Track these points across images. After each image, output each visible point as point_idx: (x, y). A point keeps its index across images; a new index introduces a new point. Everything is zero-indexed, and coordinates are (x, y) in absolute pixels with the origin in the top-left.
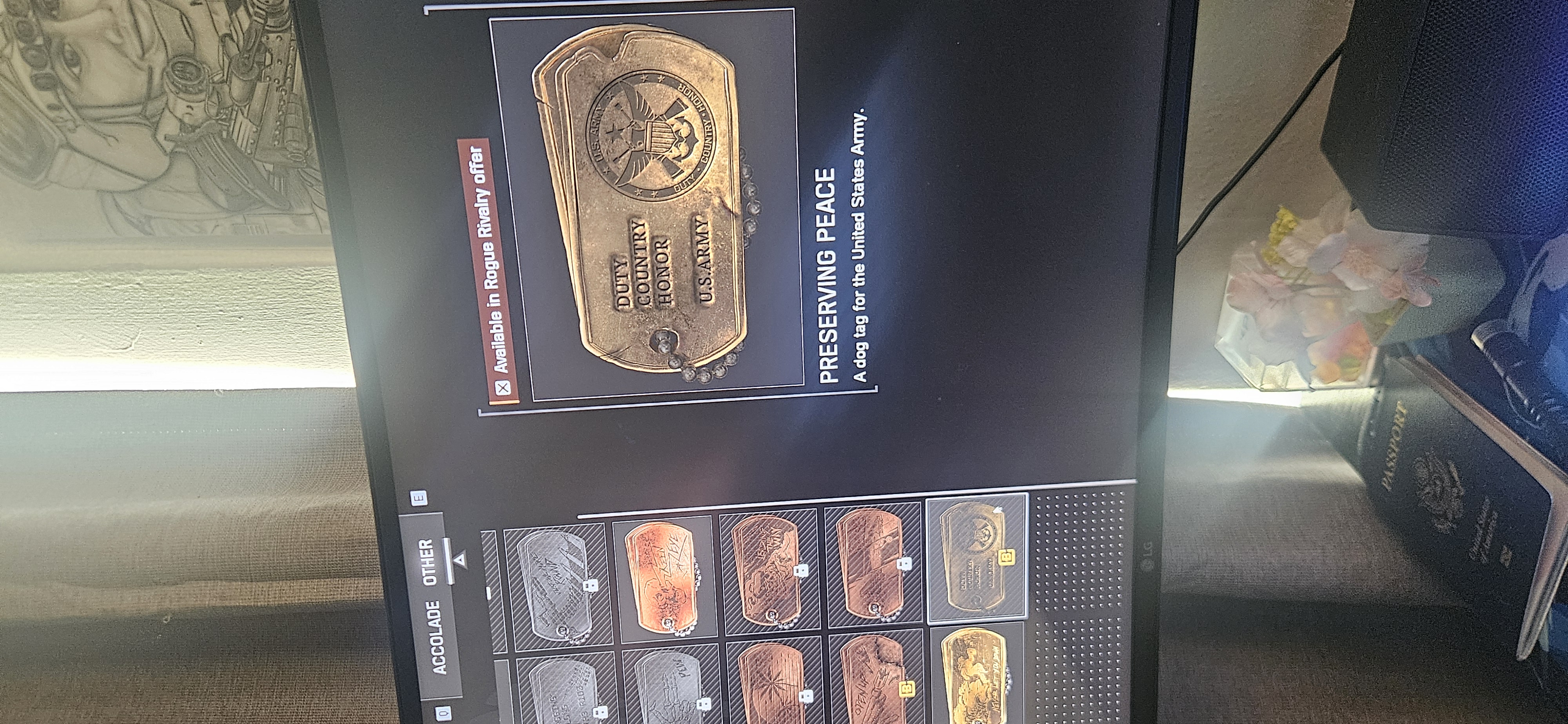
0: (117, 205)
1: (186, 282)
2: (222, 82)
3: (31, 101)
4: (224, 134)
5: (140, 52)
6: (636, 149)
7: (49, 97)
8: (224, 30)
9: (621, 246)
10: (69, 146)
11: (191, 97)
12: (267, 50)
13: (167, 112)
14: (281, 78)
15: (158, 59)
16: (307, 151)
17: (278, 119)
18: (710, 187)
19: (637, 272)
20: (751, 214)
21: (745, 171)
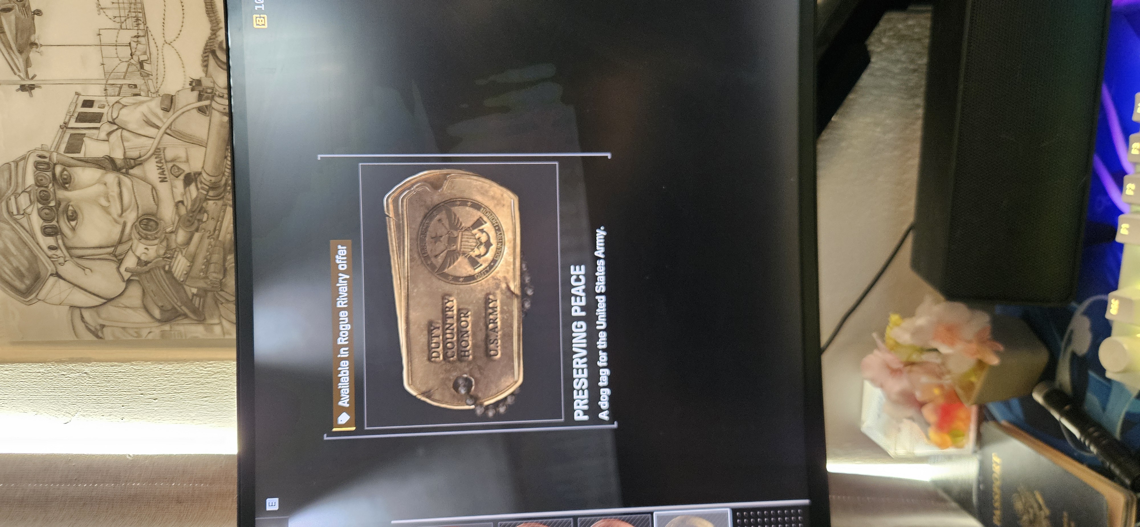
0: (82, 318)
1: (121, 372)
2: (172, 232)
3: (38, 244)
4: (167, 268)
5: (120, 212)
6: (451, 249)
7: (51, 241)
8: (179, 198)
9: (435, 315)
10: (58, 275)
11: (148, 242)
12: (206, 212)
13: (130, 252)
14: (212, 229)
15: (131, 217)
16: (222, 279)
17: (205, 258)
18: (500, 276)
19: (447, 334)
20: (527, 295)
21: (524, 266)
